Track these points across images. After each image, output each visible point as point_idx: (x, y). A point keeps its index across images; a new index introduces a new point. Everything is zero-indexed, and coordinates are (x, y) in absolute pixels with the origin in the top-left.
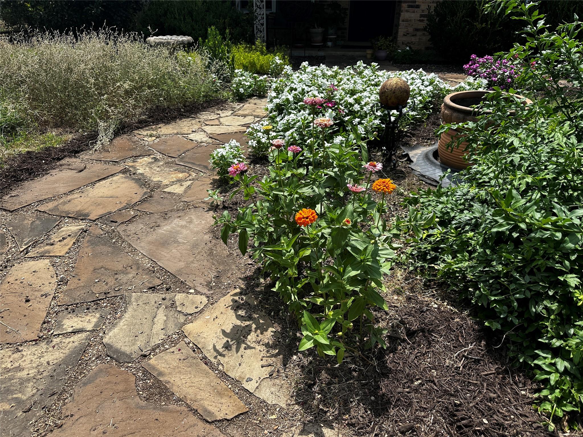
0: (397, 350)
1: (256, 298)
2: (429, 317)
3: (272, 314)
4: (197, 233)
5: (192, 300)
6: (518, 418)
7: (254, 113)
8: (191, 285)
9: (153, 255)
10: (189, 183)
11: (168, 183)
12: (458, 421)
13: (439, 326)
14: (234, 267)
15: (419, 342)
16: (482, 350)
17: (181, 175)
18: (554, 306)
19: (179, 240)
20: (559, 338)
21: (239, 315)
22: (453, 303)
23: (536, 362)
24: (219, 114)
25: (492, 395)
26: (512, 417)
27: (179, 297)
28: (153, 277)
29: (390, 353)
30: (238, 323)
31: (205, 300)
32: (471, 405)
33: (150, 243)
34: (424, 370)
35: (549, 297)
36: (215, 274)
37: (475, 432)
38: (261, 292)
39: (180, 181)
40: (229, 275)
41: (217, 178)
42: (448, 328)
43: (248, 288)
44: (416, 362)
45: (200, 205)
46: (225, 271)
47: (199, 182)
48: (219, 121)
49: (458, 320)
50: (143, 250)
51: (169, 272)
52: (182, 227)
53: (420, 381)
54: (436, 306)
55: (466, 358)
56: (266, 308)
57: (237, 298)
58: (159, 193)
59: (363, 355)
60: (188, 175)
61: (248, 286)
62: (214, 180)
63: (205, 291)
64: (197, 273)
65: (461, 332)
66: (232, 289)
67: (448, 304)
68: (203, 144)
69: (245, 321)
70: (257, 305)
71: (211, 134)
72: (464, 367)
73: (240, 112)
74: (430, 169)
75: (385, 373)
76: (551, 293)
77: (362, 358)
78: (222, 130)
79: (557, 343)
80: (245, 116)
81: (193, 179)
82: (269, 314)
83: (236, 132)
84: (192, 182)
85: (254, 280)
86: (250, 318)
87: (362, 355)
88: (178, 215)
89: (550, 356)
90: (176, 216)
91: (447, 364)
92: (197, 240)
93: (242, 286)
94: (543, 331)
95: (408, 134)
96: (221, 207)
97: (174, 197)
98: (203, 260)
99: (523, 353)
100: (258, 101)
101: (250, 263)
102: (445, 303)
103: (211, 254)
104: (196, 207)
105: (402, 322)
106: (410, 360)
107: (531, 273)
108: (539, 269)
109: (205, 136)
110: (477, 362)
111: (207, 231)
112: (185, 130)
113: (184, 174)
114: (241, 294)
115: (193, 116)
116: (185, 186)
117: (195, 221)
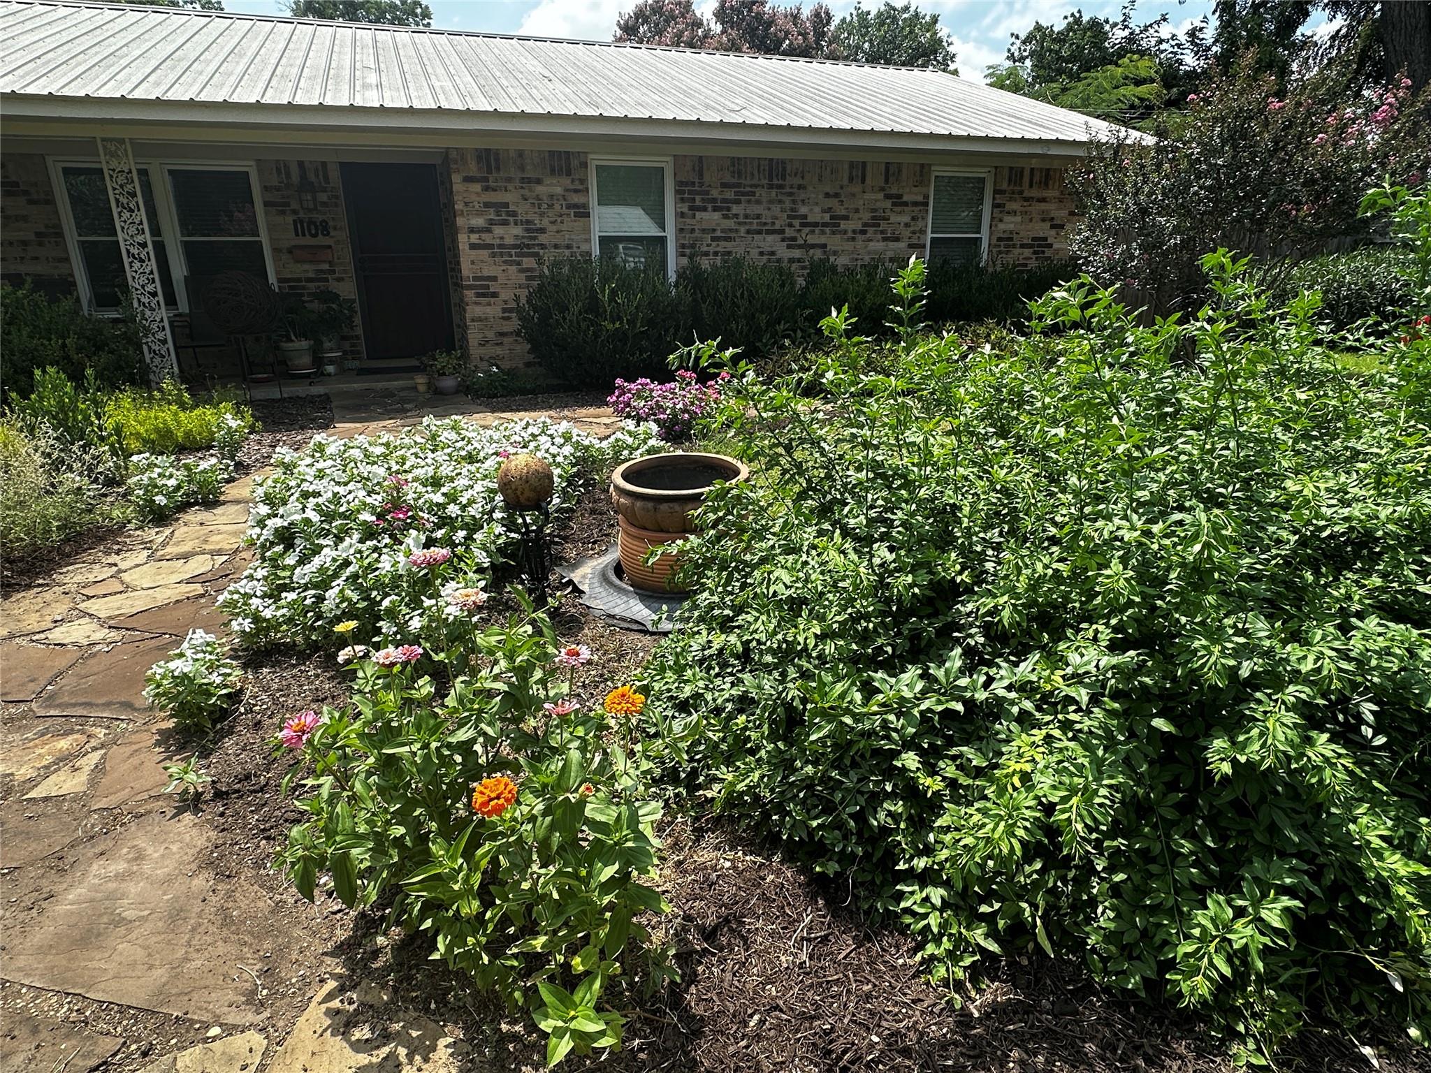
0: (697, 975)
1: (383, 986)
2: (727, 890)
3: (433, 1006)
4: (168, 880)
5: (223, 1053)
6: (912, 1009)
7: (208, 547)
8: (206, 1017)
9: (65, 981)
10: (95, 757)
11: (32, 773)
12: (839, 1058)
13: (747, 901)
14: (297, 932)
15: (729, 944)
16: (824, 917)
17: (64, 744)
18: (899, 807)
19: (123, 915)
20: (920, 854)
21: (358, 1040)
22: (752, 847)
23: (903, 905)
24: (116, 565)
25: (866, 988)
26: (904, 1011)
27: (187, 1059)
28: (88, 1037)
29: (688, 986)
30: (363, 1059)
31: (257, 1040)
32: (846, 1021)
33: (42, 951)
34: (755, 992)
35: (888, 796)
36: (257, 967)
37: (868, 1065)
38: (387, 969)
39: (66, 760)
40: (294, 956)
41: (171, 724)
42: (764, 898)
43: (353, 971)
44: (736, 983)
45: (148, 807)
46: (281, 951)
47: (123, 749)
48: (122, 582)
49: (771, 877)
50: (28, 975)
51: (129, 1007)
52: (120, 877)
53: (756, 1017)
54: (728, 864)
55: (809, 940)
56: (413, 1000)
57: (336, 1004)
58: (16, 807)
59: (645, 1011)
60: (84, 738)
61: (351, 964)
62: (160, 732)
63: (250, 1017)
64: (210, 981)
65: (785, 897)
66: (315, 986)
67: (745, 854)
68: (98, 647)
69: (378, 1047)
70: (392, 1001)
71: (110, 618)
72: (810, 959)
73: (169, 549)
74: (619, 602)
75: (696, 1028)
76: (889, 788)
77: (646, 1019)
78: (137, 603)
79: (921, 863)
80: (186, 557)
81: (102, 746)
82: (427, 1010)
83: (177, 601)
84: (103, 751)
85: (360, 945)
86: (386, 1037)
87: (643, 1015)
88: (98, 850)
89: (916, 888)
90: (90, 855)
91: (785, 965)
92: (176, 898)
93: (338, 970)
94: (896, 851)
95: (557, 539)
96: (208, 796)
97: (66, 806)
98: (213, 944)
99: (879, 896)
100: (205, 516)
101: (336, 908)
102: (740, 853)
103: (226, 919)
104: (139, 816)
105: (687, 918)
106: (726, 985)
107: (854, 765)
108: (862, 756)
109: (95, 626)
110: (825, 939)
111: (194, 866)
112: (32, 622)
113: (70, 738)
114: (342, 989)
115: (41, 581)
116: (87, 770)
117: (150, 850)
